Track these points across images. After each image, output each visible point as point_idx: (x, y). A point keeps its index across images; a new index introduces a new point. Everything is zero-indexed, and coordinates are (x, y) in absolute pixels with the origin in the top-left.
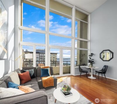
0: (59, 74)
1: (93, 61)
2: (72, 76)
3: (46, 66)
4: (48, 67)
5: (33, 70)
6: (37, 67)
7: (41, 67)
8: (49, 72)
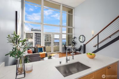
0: (51, 52)
1: (75, 43)
2: (60, 53)
3: (42, 46)
4: (42, 47)
5: (33, 49)
6: (36, 47)
7: (38, 47)
8: (43, 50)
